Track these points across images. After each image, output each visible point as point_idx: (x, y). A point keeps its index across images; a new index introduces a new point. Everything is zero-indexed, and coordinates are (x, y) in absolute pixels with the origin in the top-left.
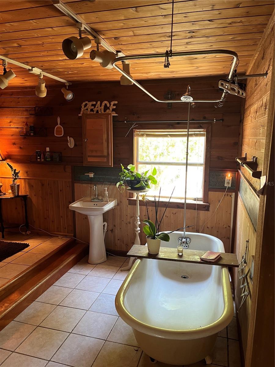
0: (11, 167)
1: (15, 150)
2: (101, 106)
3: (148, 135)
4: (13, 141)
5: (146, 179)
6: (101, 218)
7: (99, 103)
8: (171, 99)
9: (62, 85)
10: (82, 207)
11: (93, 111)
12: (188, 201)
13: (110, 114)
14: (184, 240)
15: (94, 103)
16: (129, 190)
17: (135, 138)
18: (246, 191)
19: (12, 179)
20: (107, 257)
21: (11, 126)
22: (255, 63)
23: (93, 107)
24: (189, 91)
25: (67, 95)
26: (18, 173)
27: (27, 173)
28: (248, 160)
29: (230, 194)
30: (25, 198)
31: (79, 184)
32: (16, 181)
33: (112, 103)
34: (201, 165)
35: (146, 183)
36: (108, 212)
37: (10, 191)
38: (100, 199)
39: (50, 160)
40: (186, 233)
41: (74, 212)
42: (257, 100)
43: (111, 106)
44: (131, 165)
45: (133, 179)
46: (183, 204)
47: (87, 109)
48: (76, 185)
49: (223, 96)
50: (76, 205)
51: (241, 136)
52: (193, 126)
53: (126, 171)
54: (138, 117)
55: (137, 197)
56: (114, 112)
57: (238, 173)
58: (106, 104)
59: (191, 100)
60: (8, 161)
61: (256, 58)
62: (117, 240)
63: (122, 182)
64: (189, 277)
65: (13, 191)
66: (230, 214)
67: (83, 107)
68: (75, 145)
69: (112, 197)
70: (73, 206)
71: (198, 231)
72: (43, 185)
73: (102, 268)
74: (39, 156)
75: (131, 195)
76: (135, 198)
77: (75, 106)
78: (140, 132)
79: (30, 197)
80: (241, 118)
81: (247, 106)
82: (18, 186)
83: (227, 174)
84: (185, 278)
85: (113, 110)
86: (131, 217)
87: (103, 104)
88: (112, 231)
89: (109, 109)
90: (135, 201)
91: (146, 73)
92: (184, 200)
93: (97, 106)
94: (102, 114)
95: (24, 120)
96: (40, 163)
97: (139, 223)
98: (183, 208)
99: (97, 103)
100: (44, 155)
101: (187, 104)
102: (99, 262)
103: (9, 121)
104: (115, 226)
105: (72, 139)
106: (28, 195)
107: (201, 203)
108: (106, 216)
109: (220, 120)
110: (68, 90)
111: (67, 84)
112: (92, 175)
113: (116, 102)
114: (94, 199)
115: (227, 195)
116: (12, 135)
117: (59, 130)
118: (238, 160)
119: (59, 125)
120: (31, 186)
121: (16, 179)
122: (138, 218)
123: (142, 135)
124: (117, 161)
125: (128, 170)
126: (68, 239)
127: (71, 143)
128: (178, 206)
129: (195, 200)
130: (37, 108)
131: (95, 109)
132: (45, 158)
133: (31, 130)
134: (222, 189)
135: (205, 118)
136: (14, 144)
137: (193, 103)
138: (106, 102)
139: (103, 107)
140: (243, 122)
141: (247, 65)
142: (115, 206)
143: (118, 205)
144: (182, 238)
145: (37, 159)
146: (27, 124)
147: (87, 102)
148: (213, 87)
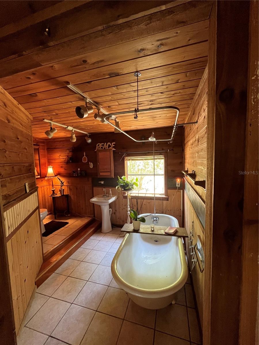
0: (60, 180)
1: (62, 170)
2: (106, 145)
3: (132, 160)
4: (61, 166)
5: (132, 184)
6: (108, 207)
7: (105, 144)
8: (144, 140)
9: (86, 135)
10: (98, 201)
11: (103, 148)
12: (157, 196)
13: (112, 149)
14: (155, 219)
15: (103, 144)
16: (123, 190)
17: (125, 162)
18: (189, 189)
19: (60, 186)
20: (112, 228)
21: (60, 158)
22: (188, 119)
23: (102, 146)
24: (153, 135)
25: (88, 140)
26: (63, 183)
27: (68, 182)
28: (189, 173)
29: (180, 190)
30: (67, 196)
31: (96, 188)
32: (62, 187)
33: (113, 143)
34: (162, 175)
35: (132, 187)
36: (112, 203)
37: (59, 193)
38: (107, 196)
39: (80, 175)
40: (156, 214)
41: (94, 204)
42: (192, 138)
43: (112, 145)
44: (124, 176)
45: (125, 184)
46: (153, 197)
47: (99, 147)
48: (94, 188)
49: (172, 137)
50: (94, 200)
51: (183, 158)
52: (156, 154)
53: (121, 180)
54: (127, 150)
55: (128, 194)
56: (114, 148)
57: (184, 179)
58: (109, 144)
59: (154, 140)
60: (58, 176)
61: (189, 115)
62: (117, 218)
63: (119, 186)
64: (159, 241)
65: (60, 192)
66: (181, 202)
67: (97, 146)
68: (93, 167)
69: (114, 195)
70: (92, 200)
71: (163, 213)
72: (77, 189)
73: (109, 235)
74: (75, 173)
75: (125, 193)
76: (126, 195)
77: (93, 146)
78: (128, 158)
80: (183, 148)
81: (186, 142)
82: (64, 190)
83: (177, 180)
84: (156, 241)
85: (113, 147)
86: (125, 206)
87: (108, 144)
88: (114, 213)
89: (111, 147)
90: (127, 196)
91: (130, 127)
92: (154, 195)
93: (104, 145)
94: (107, 150)
95: (67, 154)
96: (75, 177)
97: (129, 209)
98: (153, 199)
99: (104, 144)
100: (77, 172)
101: (152, 142)
102: (108, 232)
103: (59, 155)
104: (116, 210)
105: (92, 163)
106: (69, 195)
107: (164, 196)
108: (111, 205)
109: (172, 150)
110: (88, 138)
111: (88, 135)
112: (102, 183)
113: (115, 143)
114: (104, 196)
115: (178, 191)
116: (61, 163)
117: (85, 159)
118: (183, 172)
119: (85, 156)
120: (70, 189)
121: (62, 186)
122: (129, 206)
123: (129, 160)
124: (116, 175)
125: (122, 179)
126: (91, 219)
127: (91, 165)
128: (151, 198)
129: (160, 194)
130: (73, 148)
131: (104, 147)
132: (77, 174)
133: (70, 160)
134: (175, 188)
135: (163, 149)
136: (62, 167)
137: (156, 142)
138: (109, 143)
139: (107, 146)
140: (184, 151)
141: (184, 120)
142: (116, 199)
143: (117, 198)
144: (154, 217)
145: (73, 174)
146: (68, 157)
147: (99, 144)
148: (167, 133)
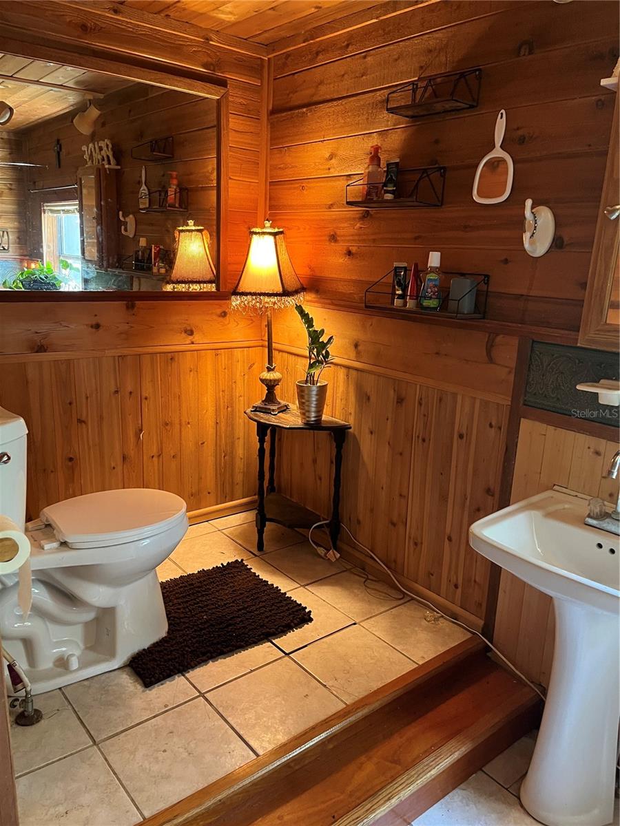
0: (309, 322)
4: (331, 227)
21: (332, 170)
27: (356, 346)
30: (339, 433)
32: (317, 371)
39: (435, 303)
65: (303, 404)
68: (557, 243)
72: (400, 401)
74: (400, 285)
79: (356, 433)
82: (322, 390)
96: (402, 314)
100: (420, 283)
106: (347, 428)
119: (498, 152)
120: (363, 397)
121: (318, 363)
127: (540, 232)
130: (422, 86)
132: (418, 295)
133: (387, 181)
136: (333, 238)
145: (393, 296)
146: (376, 160)
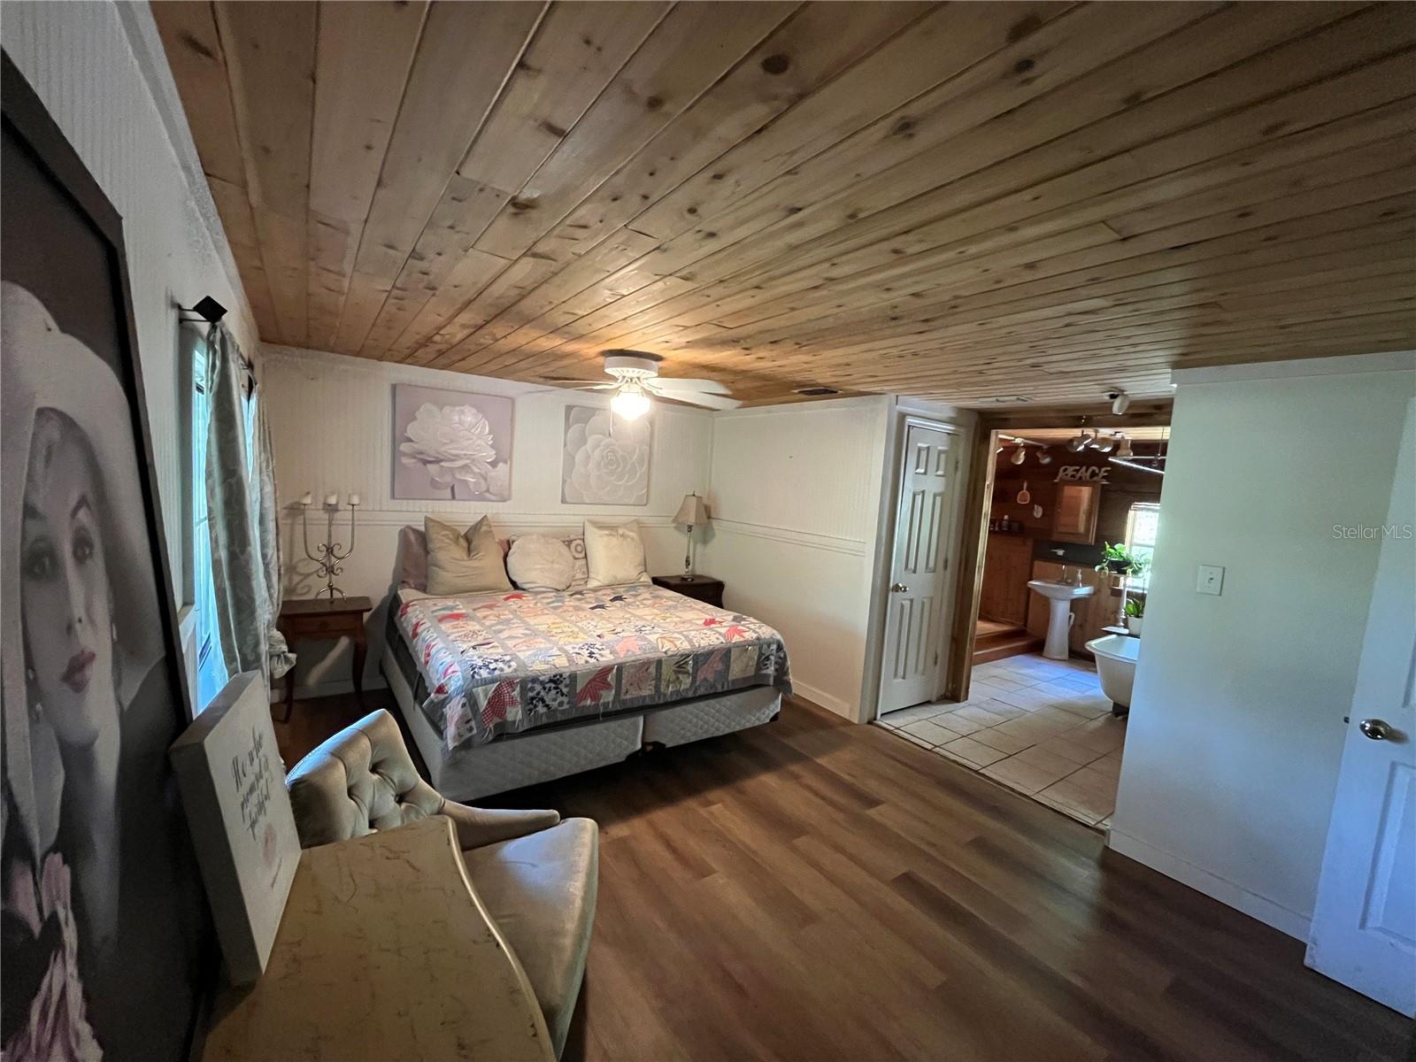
2: (1086, 472)
6: (1067, 604)
7: (1084, 468)
10: (1044, 587)
11: (1074, 478)
13: (1099, 482)
15: (1078, 468)
23: (1074, 473)
31: (1042, 561)
33: (1103, 469)
36: (1079, 599)
38: (1068, 582)
39: (1006, 529)
43: (1102, 472)
44: (1120, 544)
47: (1067, 474)
48: (1036, 562)
50: (1037, 583)
56: (1104, 480)
58: (1094, 471)
63: (1104, 564)
67: (1061, 472)
68: (1043, 515)
69: (1087, 583)
70: (1032, 583)
77: (1052, 471)
87: (1090, 470)
88: (1081, 626)
89: (1098, 476)
93: (1080, 472)
94: (1088, 482)
99: (1081, 469)
100: (1001, 523)
102: (1058, 658)
104: (1086, 620)
105: (1040, 509)
108: (1075, 604)
110: (1045, 453)
111: (1046, 447)
112: (1061, 552)
113: (1109, 469)
114: (1061, 580)
117: (1024, 497)
119: (1025, 491)
126: (1015, 628)
131: (1078, 475)
132: (1000, 527)
138: (1094, 468)
139: (1089, 473)
143: (1095, 594)
147: (1066, 467)
